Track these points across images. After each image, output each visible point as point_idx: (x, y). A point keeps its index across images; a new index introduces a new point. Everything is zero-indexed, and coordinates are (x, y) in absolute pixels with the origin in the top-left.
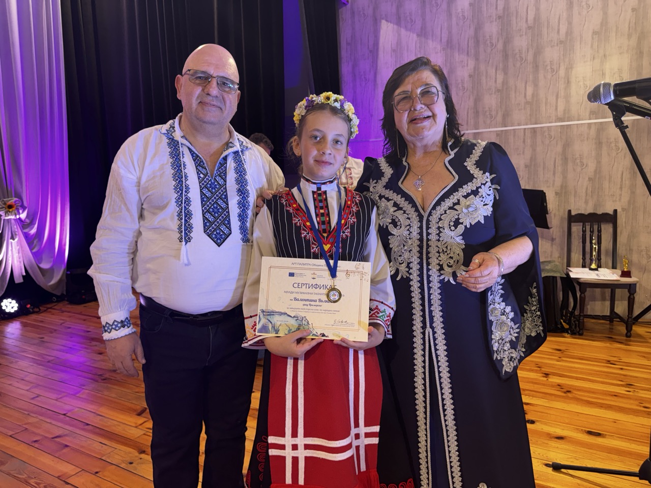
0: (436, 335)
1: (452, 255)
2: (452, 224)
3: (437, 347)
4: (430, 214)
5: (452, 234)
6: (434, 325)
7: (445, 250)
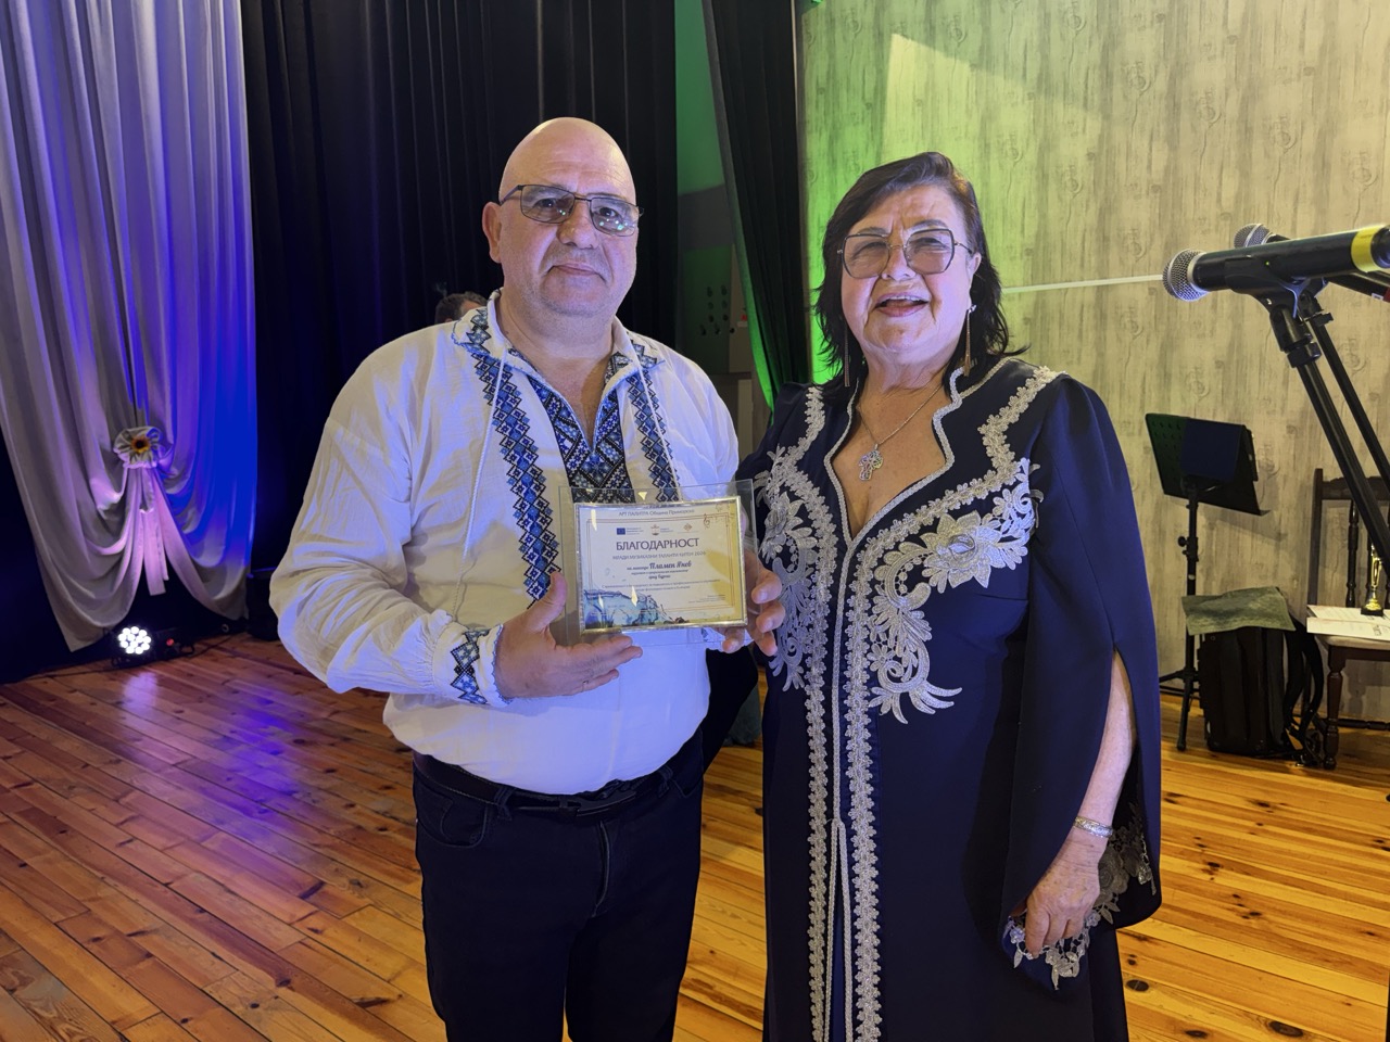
0: (855, 839)
1: (898, 652)
2: (903, 577)
3: (856, 869)
4: (862, 547)
5: (902, 601)
6: (852, 814)
7: (883, 640)
